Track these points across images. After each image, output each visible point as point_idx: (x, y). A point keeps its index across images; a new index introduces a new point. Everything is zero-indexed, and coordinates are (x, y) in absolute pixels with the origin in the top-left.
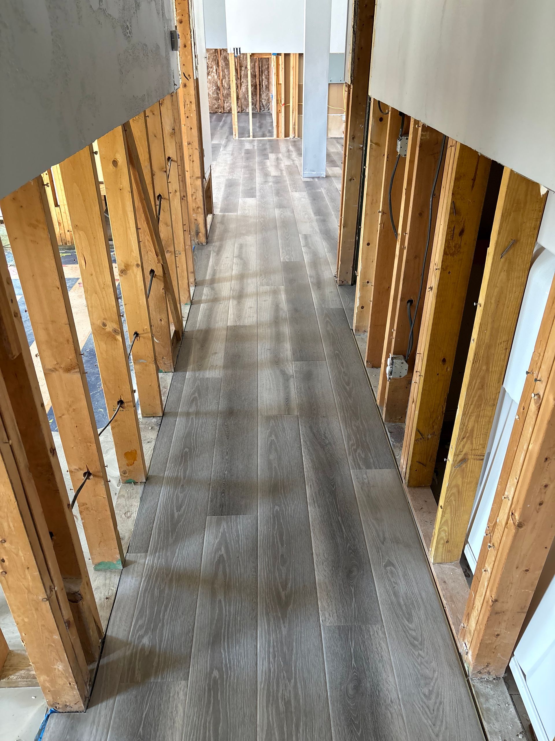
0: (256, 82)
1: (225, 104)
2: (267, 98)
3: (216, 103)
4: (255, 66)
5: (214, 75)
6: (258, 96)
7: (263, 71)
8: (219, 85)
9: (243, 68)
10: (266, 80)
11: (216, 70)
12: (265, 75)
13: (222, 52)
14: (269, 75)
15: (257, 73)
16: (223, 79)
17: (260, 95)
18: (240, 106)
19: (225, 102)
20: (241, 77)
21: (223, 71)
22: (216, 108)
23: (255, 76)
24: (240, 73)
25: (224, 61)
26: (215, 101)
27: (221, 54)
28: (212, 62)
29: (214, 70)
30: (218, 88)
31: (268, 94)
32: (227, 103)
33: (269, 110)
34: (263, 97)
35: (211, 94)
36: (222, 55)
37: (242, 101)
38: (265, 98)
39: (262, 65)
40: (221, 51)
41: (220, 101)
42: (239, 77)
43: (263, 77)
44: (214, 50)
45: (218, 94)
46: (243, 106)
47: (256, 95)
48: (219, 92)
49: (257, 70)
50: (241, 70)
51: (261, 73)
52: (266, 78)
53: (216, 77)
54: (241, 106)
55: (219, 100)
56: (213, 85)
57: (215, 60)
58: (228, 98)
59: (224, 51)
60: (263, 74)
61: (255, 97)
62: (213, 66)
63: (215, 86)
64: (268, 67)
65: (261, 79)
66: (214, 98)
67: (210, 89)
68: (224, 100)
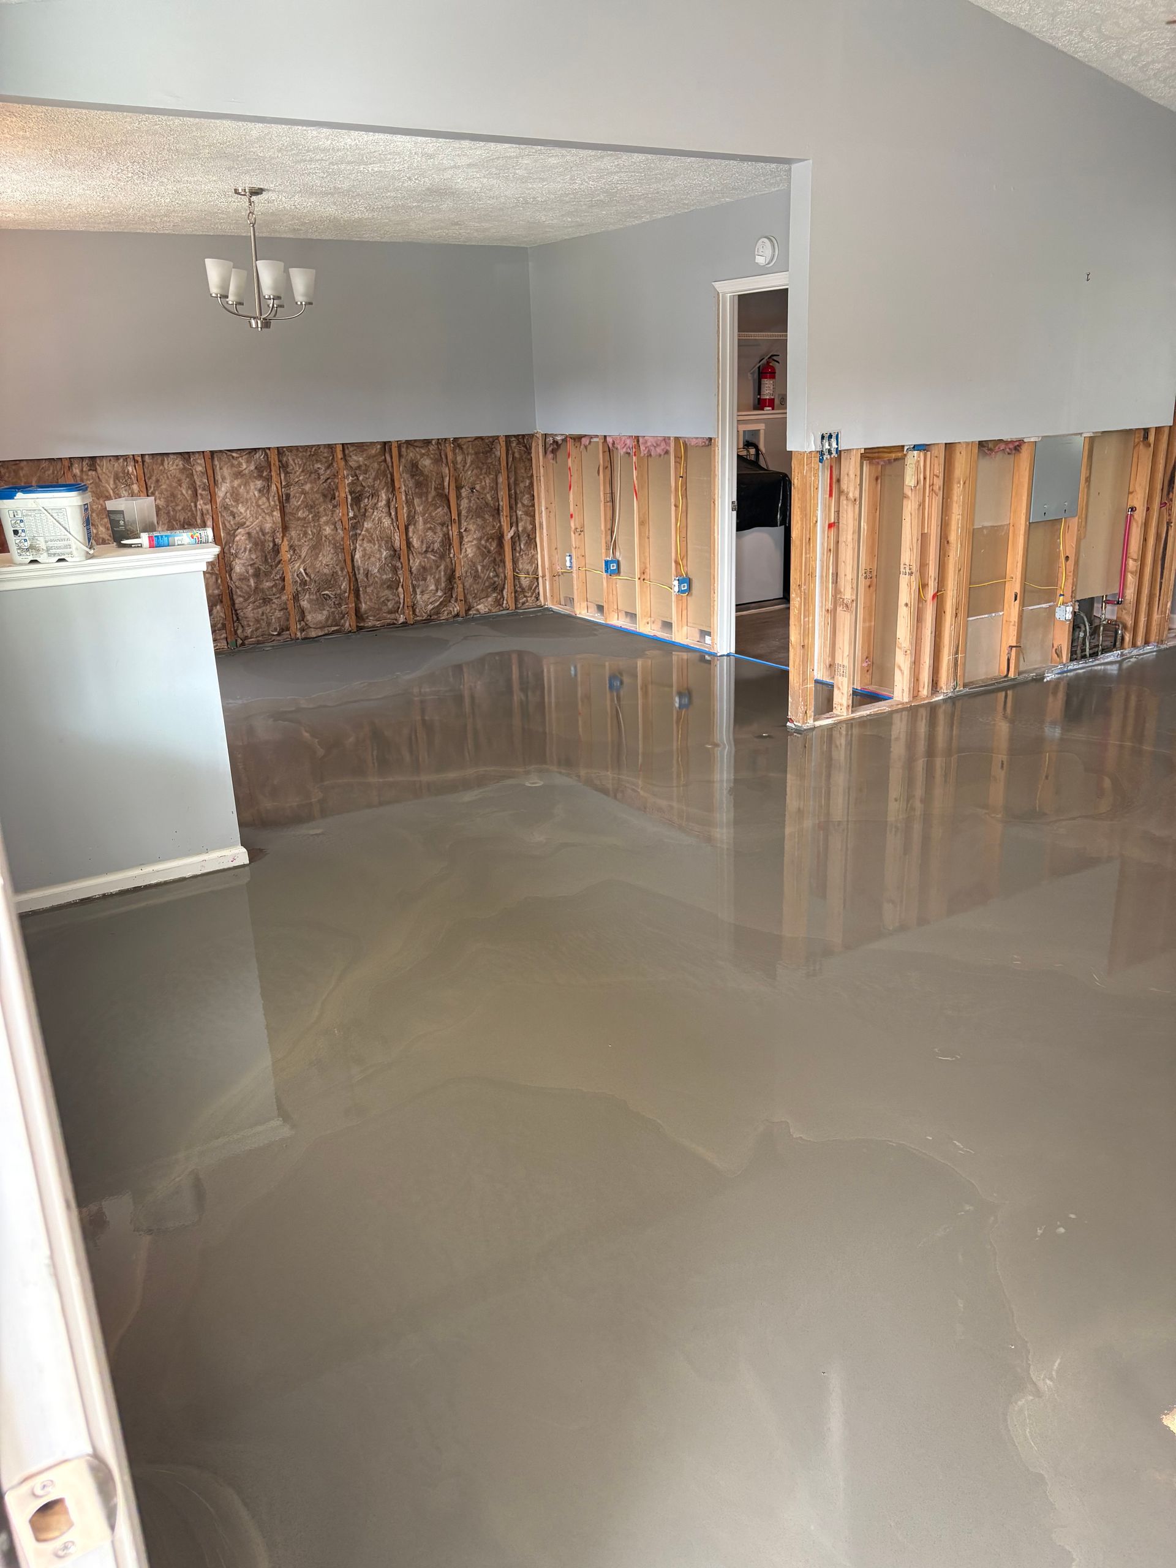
0: (500, 527)
1: (418, 597)
2: (531, 570)
3: (391, 597)
4: (497, 484)
5: (380, 519)
6: (509, 564)
7: (519, 496)
8: (397, 544)
9: (464, 490)
10: (529, 518)
11: (388, 505)
12: (523, 505)
13: (403, 449)
14: (533, 506)
15: (504, 503)
16: (409, 525)
17: (515, 562)
18: (461, 597)
19: (418, 591)
20: (459, 515)
21: (409, 503)
22: (390, 612)
23: (498, 510)
24: (458, 505)
25: (413, 476)
26: (387, 592)
27: (400, 456)
28: (375, 479)
29: (382, 503)
30: (395, 554)
31: (533, 556)
32: (422, 592)
33: (537, 599)
34: (521, 567)
35: (376, 570)
36: (403, 460)
37: (467, 585)
38: (528, 567)
39: (516, 480)
40: (400, 445)
41: (400, 589)
42: (455, 516)
43: (519, 513)
44: (379, 447)
45: (395, 570)
46: (470, 599)
47: (503, 561)
48: (399, 564)
49: (503, 494)
50: (459, 497)
51: (513, 501)
52: (527, 513)
53: (387, 522)
54: (465, 597)
55: (397, 589)
56: (380, 546)
57: (385, 475)
58: (425, 579)
59: (407, 448)
60: (519, 505)
61: (501, 570)
62: (377, 491)
63: (387, 549)
64: (532, 484)
65: (514, 518)
66: (383, 583)
67: (373, 559)
68: (414, 587)
